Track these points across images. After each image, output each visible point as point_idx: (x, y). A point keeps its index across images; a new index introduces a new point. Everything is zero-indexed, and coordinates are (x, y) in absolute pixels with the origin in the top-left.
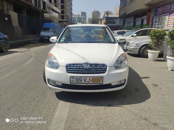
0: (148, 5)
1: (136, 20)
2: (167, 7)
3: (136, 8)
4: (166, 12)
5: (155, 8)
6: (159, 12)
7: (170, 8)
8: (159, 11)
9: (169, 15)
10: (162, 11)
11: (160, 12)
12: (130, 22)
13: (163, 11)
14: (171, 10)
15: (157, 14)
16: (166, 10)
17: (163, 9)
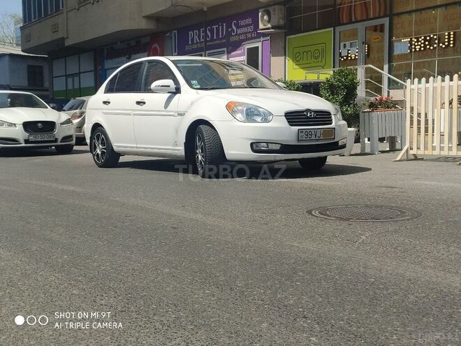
0: (155, 18)
1: (106, 67)
2: (218, 29)
4: (216, 44)
5: (179, 30)
6: (193, 43)
7: (229, 34)
8: (193, 40)
9: (229, 53)
10: (202, 40)
11: (197, 43)
12: (78, 74)
13: (206, 41)
14: (231, 40)
15: (187, 48)
16: (215, 38)
17: (206, 35)
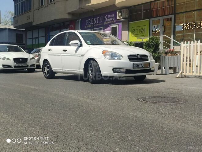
0: (72, 14)
1: (50, 35)
2: (99, 19)
3: (53, 17)
4: (98, 25)
5: (82, 19)
6: (88, 25)
7: (104, 21)
8: (88, 23)
9: (104, 29)
10: (92, 24)
11: (90, 25)
12: (38, 38)
13: (94, 24)
14: (105, 23)
15: (85, 27)
16: (98, 23)
17: (94, 21)
